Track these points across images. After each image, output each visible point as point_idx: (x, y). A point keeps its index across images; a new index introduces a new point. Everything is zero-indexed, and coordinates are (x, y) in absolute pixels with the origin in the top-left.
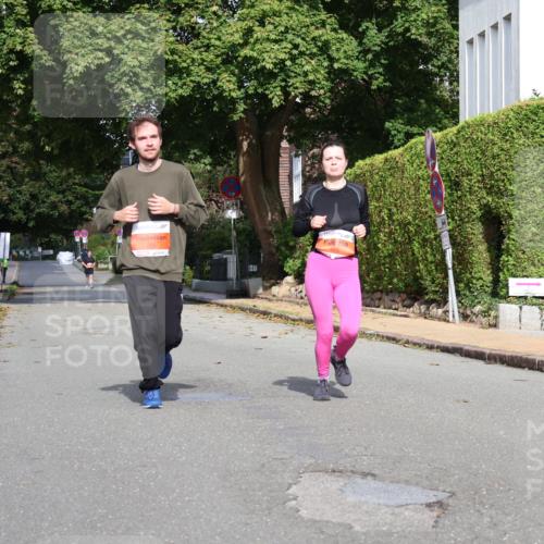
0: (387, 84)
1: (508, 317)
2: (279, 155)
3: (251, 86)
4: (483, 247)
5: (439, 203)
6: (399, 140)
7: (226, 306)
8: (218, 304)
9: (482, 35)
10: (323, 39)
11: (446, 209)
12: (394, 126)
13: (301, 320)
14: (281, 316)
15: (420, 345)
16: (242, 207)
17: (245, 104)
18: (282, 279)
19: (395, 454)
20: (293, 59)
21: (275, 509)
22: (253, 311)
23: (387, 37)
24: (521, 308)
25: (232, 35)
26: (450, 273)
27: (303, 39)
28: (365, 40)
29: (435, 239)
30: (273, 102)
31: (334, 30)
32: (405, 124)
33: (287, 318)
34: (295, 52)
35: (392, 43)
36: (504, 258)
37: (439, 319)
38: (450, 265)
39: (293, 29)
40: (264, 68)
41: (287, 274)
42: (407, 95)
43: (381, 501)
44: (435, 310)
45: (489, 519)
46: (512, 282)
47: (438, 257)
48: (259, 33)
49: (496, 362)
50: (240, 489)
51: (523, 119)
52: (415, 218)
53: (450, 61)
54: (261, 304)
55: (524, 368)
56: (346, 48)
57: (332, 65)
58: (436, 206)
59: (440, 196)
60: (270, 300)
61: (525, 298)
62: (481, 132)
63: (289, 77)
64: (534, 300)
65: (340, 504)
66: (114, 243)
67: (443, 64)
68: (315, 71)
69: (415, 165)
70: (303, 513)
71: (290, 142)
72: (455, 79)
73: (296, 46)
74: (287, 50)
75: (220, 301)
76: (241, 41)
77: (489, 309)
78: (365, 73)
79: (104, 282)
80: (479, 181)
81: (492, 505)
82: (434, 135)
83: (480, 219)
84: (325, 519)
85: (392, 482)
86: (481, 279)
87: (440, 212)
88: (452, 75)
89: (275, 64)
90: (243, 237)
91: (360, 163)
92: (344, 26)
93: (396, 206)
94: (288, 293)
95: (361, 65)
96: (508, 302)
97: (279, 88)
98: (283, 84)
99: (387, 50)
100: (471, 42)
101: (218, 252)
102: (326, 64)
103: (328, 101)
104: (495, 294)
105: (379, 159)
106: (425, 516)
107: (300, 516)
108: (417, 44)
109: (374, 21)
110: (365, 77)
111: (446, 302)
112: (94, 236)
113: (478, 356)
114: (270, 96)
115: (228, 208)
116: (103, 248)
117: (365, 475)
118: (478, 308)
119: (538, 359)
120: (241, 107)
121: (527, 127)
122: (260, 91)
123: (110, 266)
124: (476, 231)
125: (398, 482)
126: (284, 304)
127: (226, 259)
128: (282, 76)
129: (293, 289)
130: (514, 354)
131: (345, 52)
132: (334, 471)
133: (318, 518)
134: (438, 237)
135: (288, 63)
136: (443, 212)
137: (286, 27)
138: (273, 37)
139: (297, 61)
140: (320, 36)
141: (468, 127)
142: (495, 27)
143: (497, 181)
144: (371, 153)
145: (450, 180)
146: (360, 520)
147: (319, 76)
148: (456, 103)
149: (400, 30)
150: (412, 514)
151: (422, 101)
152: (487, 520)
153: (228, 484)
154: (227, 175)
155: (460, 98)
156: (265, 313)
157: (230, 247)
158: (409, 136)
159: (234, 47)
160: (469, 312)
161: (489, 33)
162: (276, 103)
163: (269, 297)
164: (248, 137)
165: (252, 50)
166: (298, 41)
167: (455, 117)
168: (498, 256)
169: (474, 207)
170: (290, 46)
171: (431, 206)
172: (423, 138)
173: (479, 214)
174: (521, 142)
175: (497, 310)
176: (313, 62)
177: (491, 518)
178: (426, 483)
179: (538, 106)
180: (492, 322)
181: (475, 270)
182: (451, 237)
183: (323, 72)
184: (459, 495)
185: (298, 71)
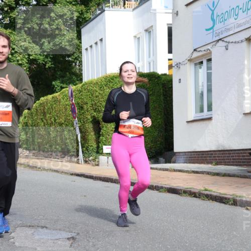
0: (53, 66)
1: (103, 161)
4: (92, 133)
5: (75, 115)
6: (58, 89)
9: (91, 46)
11: (78, 118)
12: (56, 83)
15: (67, 173)
19: (55, 218)
21: (5, 243)
24: (108, 158)
26: (80, 144)
27: (16, 46)
32: (61, 83)
34: (13, 51)
36: (101, 137)
37: (76, 163)
38: (80, 141)
42: (61, 71)
43: (49, 238)
44: (74, 159)
46: (104, 147)
49: (98, 180)
51: (108, 81)
52: (65, 122)
53: (79, 56)
55: (108, 182)
57: (29, 58)
58: (74, 117)
59: (75, 112)
62: (91, 86)
65: (32, 240)
67: (76, 58)
68: (22, 60)
69: (65, 100)
70: (17, 244)
73: (13, 49)
77: (95, 158)
78: (44, 61)
80: (90, 107)
81: (94, 238)
82: (72, 87)
83: (91, 122)
84: (25, 246)
85: (54, 230)
86: (92, 146)
88: (79, 62)
91: (42, 98)
93: (57, 116)
95: (41, 58)
96: (103, 155)
100: (87, 49)
102: (27, 57)
104: (98, 152)
105: (50, 97)
106: (67, 243)
107: (15, 245)
110: (43, 63)
111: (78, 155)
113: (91, 177)
117: (43, 227)
118: (91, 158)
121: (109, 85)
124: (90, 127)
125: (56, 230)
130: (105, 176)
132: (30, 226)
133: (22, 246)
134: (75, 129)
136: (76, 119)
139: (14, 55)
141: (86, 84)
142: (96, 43)
143: (98, 106)
144: (47, 95)
145: (79, 106)
146: (40, 246)
147: (23, 62)
148: (81, 75)
150: (61, 242)
151: (68, 73)
152: (91, 244)
155: (83, 72)
158: (62, 88)
160: (87, 160)
161: (94, 46)
166: (14, 47)
167: (81, 80)
168: (99, 137)
169: (89, 117)
171: (71, 116)
172: (68, 89)
173: (91, 120)
174: (107, 91)
175: (99, 159)
176: (21, 56)
177: (93, 243)
178: (68, 230)
179: (114, 76)
180: (97, 163)
181: (90, 142)
182: (80, 129)
183: (25, 60)
184: (81, 234)
185: (14, 59)
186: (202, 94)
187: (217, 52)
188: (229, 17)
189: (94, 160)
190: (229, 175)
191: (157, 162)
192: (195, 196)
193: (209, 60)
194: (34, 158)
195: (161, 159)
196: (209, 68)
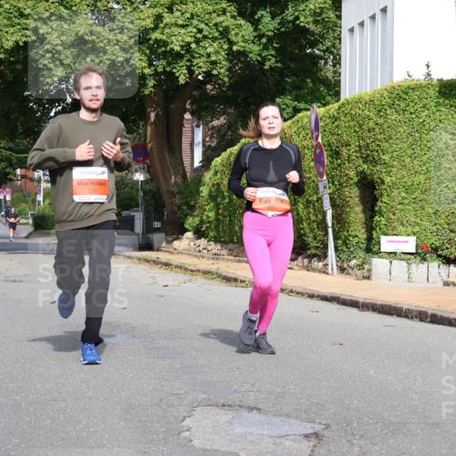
0: (279, 65)
1: (380, 270)
2: (182, 125)
3: (160, 65)
4: (359, 209)
5: (321, 170)
6: (287, 113)
7: (132, 258)
8: (125, 256)
9: (362, 24)
10: (224, 24)
11: (327, 175)
12: (284, 101)
13: (199, 271)
14: (181, 267)
15: (302, 294)
16: (149, 170)
17: (154, 79)
18: (183, 234)
19: (278, 390)
20: (197, 42)
21: (171, 439)
22: (156, 262)
23: (279, 24)
24: (391, 262)
25: (144, 20)
26: (330, 231)
27: (207, 24)
28: (260, 27)
29: (317, 201)
30: (180, 79)
31: (233, 17)
32: (293, 100)
33: (186, 269)
34: (199, 36)
35: (283, 29)
36: (377, 218)
37: (320, 271)
38: (330, 224)
39: (198, 16)
40: (172, 49)
41: (187, 230)
42: (295, 75)
43: (265, 433)
44: (316, 263)
45: (359, 449)
46: (384, 239)
47: (320, 217)
48: (168, 18)
49: (368, 310)
50: (140, 421)
51: (395, 98)
53: (334, 46)
54: (163, 257)
55: (392, 315)
56: (243, 33)
57: (231, 49)
58: (319, 173)
59: (322, 164)
60: (171, 253)
61: (395, 253)
62: (359, 108)
63: (194, 58)
64: (403, 256)
65: (229, 435)
66: (34, 201)
67: (328, 48)
68: (217, 52)
69: (301, 136)
70: (196, 442)
71: (193, 113)
72: (337, 62)
73: (200, 31)
74: (192, 34)
75: (127, 254)
76: (152, 26)
77: (364, 263)
78: (259, 55)
79: (25, 235)
80: (356, 151)
81: (362, 436)
82: (318, 110)
83: (357, 184)
84: (215, 447)
85: (275, 415)
86: (357, 236)
87: (322, 177)
88: (335, 58)
89: (182, 47)
90: (148, 197)
92: (242, 14)
94: (187, 247)
95: (256, 48)
96: (380, 257)
97: (185, 67)
98: (188, 64)
99: (278, 35)
100: (352, 30)
101: (128, 210)
102: (226, 47)
103: (226, 79)
104: (368, 250)
106: (303, 445)
107: (193, 446)
108: (305, 31)
109: (268, 10)
110: (259, 59)
111: (326, 256)
112: (16, 194)
113: (353, 304)
114: (177, 74)
115: (136, 171)
116: (24, 205)
117: (251, 409)
118: (353, 262)
119: (405, 307)
120: (151, 83)
121: (399, 105)
122: (168, 69)
123: (31, 221)
124: (353, 194)
125: (280, 415)
126: (184, 256)
127: (133, 216)
128: (188, 56)
129: (192, 244)
130: (384, 303)
131: (243, 36)
133: (208, 448)
134: (319, 199)
135: (193, 46)
136: (325, 178)
137: (192, 14)
138: (180, 22)
139: (201, 44)
140: (221, 23)
141: (348, 104)
142: (373, 17)
143: (371, 151)
145: (332, 150)
146: (246, 449)
147: (220, 57)
148: (338, 83)
149: (291, 18)
150: (291, 444)
151: (309, 80)
152: (357, 449)
153: (129, 416)
154: (136, 142)
155: (342, 78)
156: (167, 265)
157: (137, 206)
158: (297, 111)
159: (146, 31)
160: (345, 266)
161: (368, 23)
162: (182, 80)
163: (172, 250)
164: (155, 109)
165: (162, 33)
166: (202, 26)
167: (337, 94)
168: (372, 217)
169: (352, 174)
170: (195, 30)
171: (314, 172)
172: (309, 112)
173: (356, 179)
174: (393, 118)
175: (370, 264)
176: (215, 45)
177: (361, 447)
178: (304, 416)
179: (409, 87)
180: (366, 274)
181: (352, 228)
182: (331, 199)
183: (223, 53)
184: (333, 427)
185: (201, 52)
189: (360, 267)
194: (231, 260)
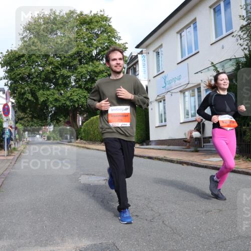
2: (77, 117)
10: (85, 95)
16: (70, 126)
17: (71, 107)
22: (72, 145)
27: (81, 95)
30: (76, 106)
31: (87, 93)
33: (79, 146)
39: (79, 93)
41: (79, 138)
48: (73, 94)
54: (74, 144)
70: (82, 182)
71: (79, 114)
74: (78, 97)
89: (76, 100)
91: (91, 118)
105: (95, 117)
117: (93, 175)
128: (78, 102)
129: (80, 141)
138: (76, 95)
139: (80, 99)
144: (93, 116)
150: (101, 182)
154: (68, 120)
159: (69, 97)
164: (71, 113)
165: (72, 97)
186: (162, 115)
187: (167, 97)
188: (172, 82)
190: (175, 150)
191: (143, 145)
192: (160, 160)
193: (164, 100)
195: (145, 144)
196: (164, 103)
